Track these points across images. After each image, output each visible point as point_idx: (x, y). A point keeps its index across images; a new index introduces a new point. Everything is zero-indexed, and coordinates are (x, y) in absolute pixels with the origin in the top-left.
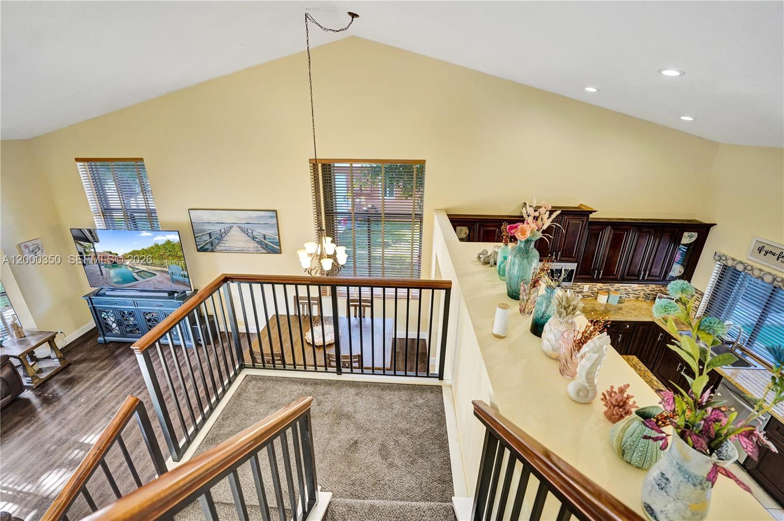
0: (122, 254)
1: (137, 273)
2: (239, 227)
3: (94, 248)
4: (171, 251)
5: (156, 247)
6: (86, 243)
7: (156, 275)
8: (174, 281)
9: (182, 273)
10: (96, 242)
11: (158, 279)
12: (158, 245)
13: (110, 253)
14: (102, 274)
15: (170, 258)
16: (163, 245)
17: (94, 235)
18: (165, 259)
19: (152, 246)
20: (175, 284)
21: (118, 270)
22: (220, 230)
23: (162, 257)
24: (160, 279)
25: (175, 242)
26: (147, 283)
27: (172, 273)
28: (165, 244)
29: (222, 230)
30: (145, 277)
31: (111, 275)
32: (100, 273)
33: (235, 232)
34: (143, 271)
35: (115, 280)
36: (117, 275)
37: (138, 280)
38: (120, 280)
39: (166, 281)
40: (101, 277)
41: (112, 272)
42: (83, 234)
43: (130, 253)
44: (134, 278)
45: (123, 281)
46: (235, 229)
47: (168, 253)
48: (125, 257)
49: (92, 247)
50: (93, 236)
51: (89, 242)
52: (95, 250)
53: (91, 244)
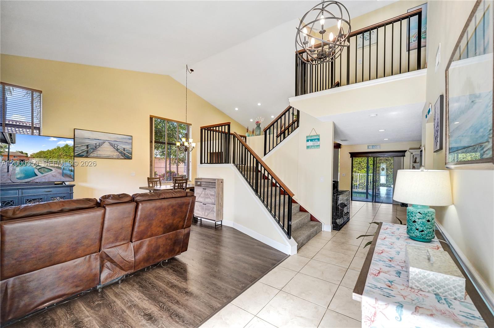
0: (31, 154)
1: (38, 169)
2: (109, 143)
3: (9, 148)
4: (67, 152)
5: (57, 149)
6: (3, 144)
7: (52, 170)
8: (64, 174)
9: (70, 168)
10: (13, 143)
11: (53, 174)
12: (59, 148)
13: (22, 153)
14: (8, 171)
15: (65, 157)
16: (63, 148)
17: (13, 138)
18: (62, 158)
19: (55, 148)
20: (64, 177)
21: (23, 167)
22: (96, 144)
23: (59, 157)
24: (55, 174)
25: (71, 146)
26: (44, 177)
27: (64, 168)
28: (64, 147)
29: (97, 144)
30: (43, 172)
31: (16, 172)
32: (7, 170)
33: (106, 145)
34: (44, 167)
35: (18, 176)
36: (21, 171)
37: (37, 175)
38: (23, 175)
39: (58, 175)
40: (6, 174)
41: (18, 169)
42: (3, 137)
43: (37, 153)
44: (35, 173)
45: (24, 177)
46: (107, 143)
47: (65, 154)
48: (33, 156)
49: (8, 147)
50: (11, 138)
51: (6, 142)
52: (9, 150)
53: (8, 145)
